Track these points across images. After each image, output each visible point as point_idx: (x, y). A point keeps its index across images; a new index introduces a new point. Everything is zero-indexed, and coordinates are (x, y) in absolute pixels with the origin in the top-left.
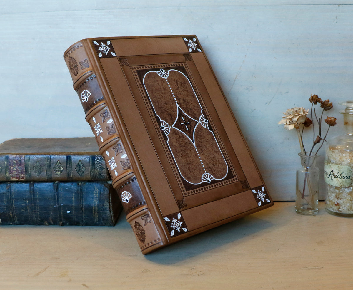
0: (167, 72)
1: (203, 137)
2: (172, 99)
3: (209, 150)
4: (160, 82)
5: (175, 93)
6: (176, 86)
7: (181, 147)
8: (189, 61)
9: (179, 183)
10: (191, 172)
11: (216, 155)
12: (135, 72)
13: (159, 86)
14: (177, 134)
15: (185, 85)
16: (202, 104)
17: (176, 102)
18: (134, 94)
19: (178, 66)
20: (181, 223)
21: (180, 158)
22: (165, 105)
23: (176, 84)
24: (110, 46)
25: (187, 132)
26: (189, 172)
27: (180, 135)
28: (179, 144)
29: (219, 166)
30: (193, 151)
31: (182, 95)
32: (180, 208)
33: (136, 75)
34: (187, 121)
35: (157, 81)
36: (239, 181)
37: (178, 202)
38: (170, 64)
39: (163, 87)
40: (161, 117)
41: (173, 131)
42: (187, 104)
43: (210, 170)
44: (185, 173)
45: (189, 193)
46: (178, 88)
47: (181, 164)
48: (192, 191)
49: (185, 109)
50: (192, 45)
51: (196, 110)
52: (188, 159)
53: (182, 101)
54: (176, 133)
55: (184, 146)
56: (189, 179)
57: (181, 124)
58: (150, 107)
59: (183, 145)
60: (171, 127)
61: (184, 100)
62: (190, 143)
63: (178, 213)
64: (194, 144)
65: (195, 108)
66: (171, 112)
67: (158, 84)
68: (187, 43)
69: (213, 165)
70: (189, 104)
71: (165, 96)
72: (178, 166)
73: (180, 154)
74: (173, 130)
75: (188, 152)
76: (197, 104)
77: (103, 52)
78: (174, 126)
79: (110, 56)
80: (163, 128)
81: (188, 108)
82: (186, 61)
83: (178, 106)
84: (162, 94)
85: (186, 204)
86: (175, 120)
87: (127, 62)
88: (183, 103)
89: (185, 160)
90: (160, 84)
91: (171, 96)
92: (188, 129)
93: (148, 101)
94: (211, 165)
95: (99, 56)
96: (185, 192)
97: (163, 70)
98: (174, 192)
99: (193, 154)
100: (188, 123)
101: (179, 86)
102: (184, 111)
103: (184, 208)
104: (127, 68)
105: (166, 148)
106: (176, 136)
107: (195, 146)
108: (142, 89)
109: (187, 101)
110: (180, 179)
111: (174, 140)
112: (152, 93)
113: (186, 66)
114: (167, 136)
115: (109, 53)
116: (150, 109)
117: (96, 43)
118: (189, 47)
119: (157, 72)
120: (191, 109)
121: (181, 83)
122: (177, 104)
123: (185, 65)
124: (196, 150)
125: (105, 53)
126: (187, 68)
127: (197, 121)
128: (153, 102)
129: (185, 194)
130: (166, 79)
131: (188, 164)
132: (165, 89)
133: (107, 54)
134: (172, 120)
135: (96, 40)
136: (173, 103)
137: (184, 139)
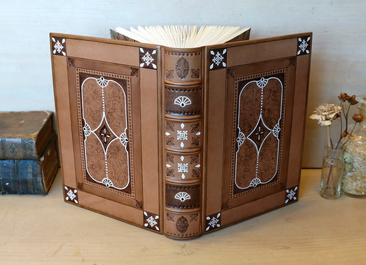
0: (266, 81)
1: (269, 146)
2: (258, 110)
3: (268, 158)
4: (255, 93)
5: (264, 103)
6: (268, 95)
7: (246, 156)
8: (292, 66)
9: (231, 188)
10: (244, 178)
11: (272, 161)
12: (236, 84)
13: (252, 97)
14: (247, 145)
15: (277, 94)
16: (283, 113)
17: (261, 112)
18: (226, 107)
19: (280, 72)
20: (218, 221)
21: (240, 167)
22: (249, 116)
23: (269, 93)
24: (225, 56)
25: (257, 142)
26: (242, 178)
27: (250, 146)
28: (245, 154)
29: (270, 171)
30: (255, 160)
31: (269, 105)
32: (222, 209)
33: (236, 87)
34: (262, 130)
35: (253, 91)
36: (280, 183)
37: (223, 204)
38: (272, 72)
39: (256, 98)
40: (241, 129)
41: (247, 142)
42: (270, 114)
43: (261, 176)
44: (239, 180)
45: (234, 196)
46: (269, 98)
47: (239, 172)
48: (238, 194)
49: (266, 119)
50: (304, 46)
51: (275, 119)
52: (247, 167)
53: (266, 111)
54: (248, 143)
55: (249, 156)
56: (240, 185)
57: (256, 134)
58: (236, 120)
59: (248, 154)
60: (246, 138)
61: (269, 110)
62: (256, 153)
63: (219, 213)
64: (258, 153)
65: (275, 117)
66: (253, 123)
67: (253, 95)
68: (299, 43)
69: (266, 171)
70: (272, 113)
71: (254, 107)
72: (237, 173)
73: (243, 163)
74: (247, 140)
75: (250, 161)
76: (278, 113)
77: (215, 63)
78: (248, 137)
79: (221, 66)
80: (238, 139)
81: (268, 118)
82: (289, 66)
83: (261, 116)
84: (251, 106)
85: (228, 206)
86: (252, 131)
87: (234, 72)
88: (267, 113)
89: (244, 168)
90: (254, 95)
91: (259, 106)
92: (259, 139)
93: (236, 114)
94: (263, 171)
95: (209, 68)
96: (233, 196)
97: (264, 79)
98: (223, 197)
99: (253, 162)
100: (263, 133)
101: (271, 95)
102: (263, 121)
103: (226, 209)
104: (231, 79)
105: (233, 158)
106: (246, 147)
107: (258, 154)
108: (236, 102)
109: (271, 110)
110: (233, 185)
111: (244, 150)
112: (243, 106)
113: (287, 72)
114: (239, 147)
115: (221, 64)
116: (235, 122)
117: (212, 53)
118: (299, 49)
119: (257, 82)
120: (271, 119)
121: (274, 92)
122: (261, 114)
123: (286, 70)
124: (258, 158)
125: (217, 64)
126: (287, 75)
127: (271, 130)
128: (241, 114)
129: (231, 197)
130: (262, 88)
131: (245, 171)
132: (256, 100)
133: (218, 65)
134: (250, 131)
135: (214, 49)
136: (257, 114)
137: (252, 149)
